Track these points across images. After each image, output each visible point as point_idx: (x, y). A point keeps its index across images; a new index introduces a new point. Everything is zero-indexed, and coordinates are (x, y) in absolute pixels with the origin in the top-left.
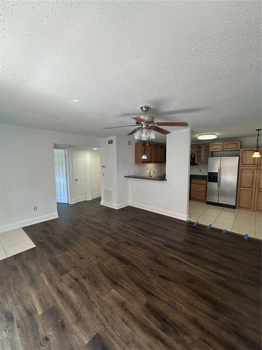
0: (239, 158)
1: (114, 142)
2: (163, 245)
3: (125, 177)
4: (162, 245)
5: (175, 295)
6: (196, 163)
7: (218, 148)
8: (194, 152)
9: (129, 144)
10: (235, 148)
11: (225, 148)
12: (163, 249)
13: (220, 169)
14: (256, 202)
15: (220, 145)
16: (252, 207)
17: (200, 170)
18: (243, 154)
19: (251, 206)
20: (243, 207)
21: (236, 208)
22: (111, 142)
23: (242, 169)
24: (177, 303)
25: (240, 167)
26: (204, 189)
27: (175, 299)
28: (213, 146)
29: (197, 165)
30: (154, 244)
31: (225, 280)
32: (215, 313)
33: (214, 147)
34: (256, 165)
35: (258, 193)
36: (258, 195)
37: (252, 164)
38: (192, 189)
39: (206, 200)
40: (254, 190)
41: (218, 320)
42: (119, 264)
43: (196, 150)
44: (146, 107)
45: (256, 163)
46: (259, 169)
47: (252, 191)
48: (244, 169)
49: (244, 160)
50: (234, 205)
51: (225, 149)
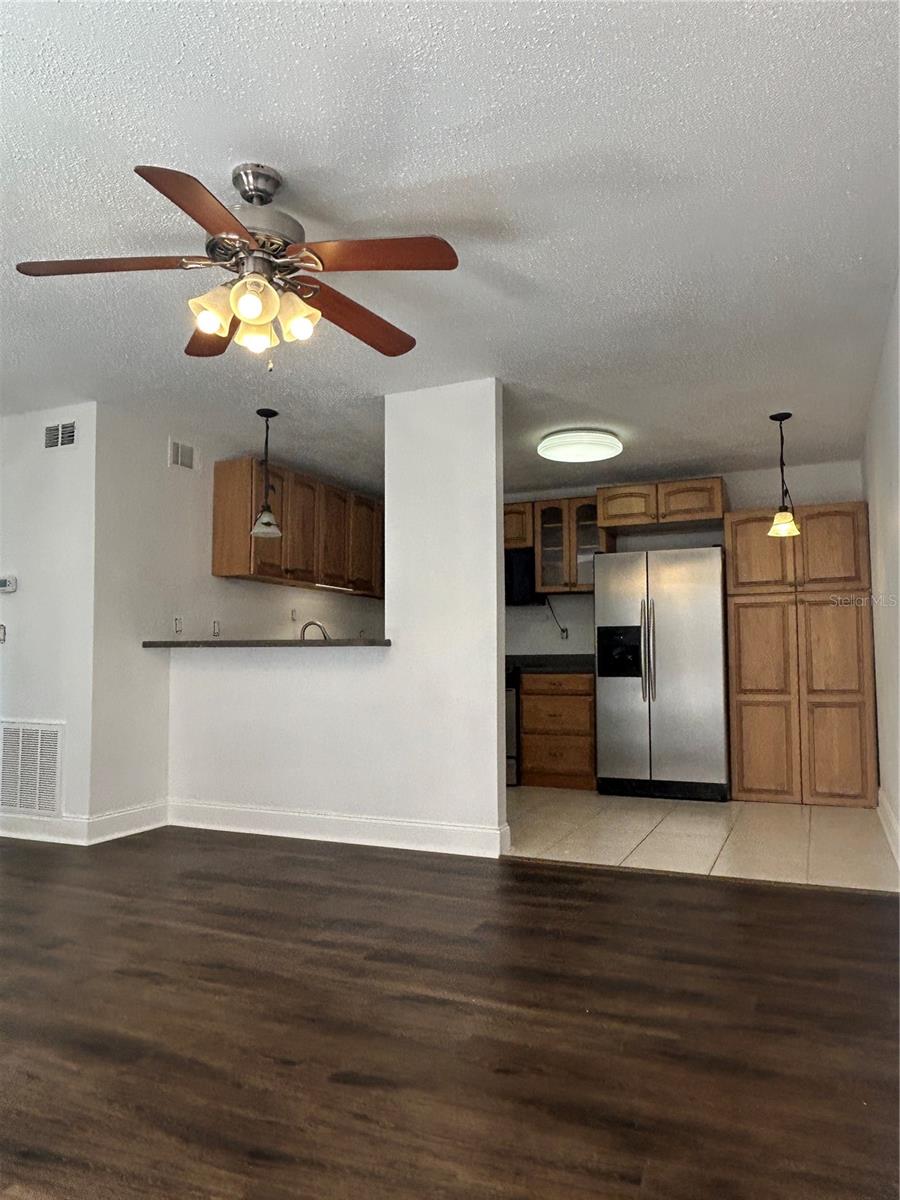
0: (724, 552)
1: (86, 435)
2: (365, 958)
3: (146, 645)
4: (358, 959)
5: (417, 1136)
6: (539, 589)
7: (636, 511)
8: (530, 537)
9: (175, 462)
10: (702, 510)
11: (662, 510)
12: (361, 972)
13: (648, 610)
14: (807, 753)
15: (641, 495)
16: (796, 787)
17: (563, 631)
18: (735, 535)
19: (790, 780)
20: (761, 791)
21: (731, 800)
22: (60, 436)
23: (739, 606)
24: (426, 1161)
25: (729, 599)
26: (584, 717)
27: (418, 1150)
28: (610, 502)
29: (547, 606)
30: (310, 961)
31: (675, 1037)
32: (624, 1162)
33: (615, 507)
34: (791, 585)
35: (811, 711)
36: (813, 724)
37: (776, 583)
38: (527, 723)
39: (596, 773)
40: (793, 698)
41: (637, 1181)
42: (74, 1067)
43: (538, 528)
44: (261, 171)
45: (790, 577)
46: (802, 602)
47: (786, 706)
48: (745, 606)
49: (743, 565)
50: (723, 781)
51: (664, 517)
